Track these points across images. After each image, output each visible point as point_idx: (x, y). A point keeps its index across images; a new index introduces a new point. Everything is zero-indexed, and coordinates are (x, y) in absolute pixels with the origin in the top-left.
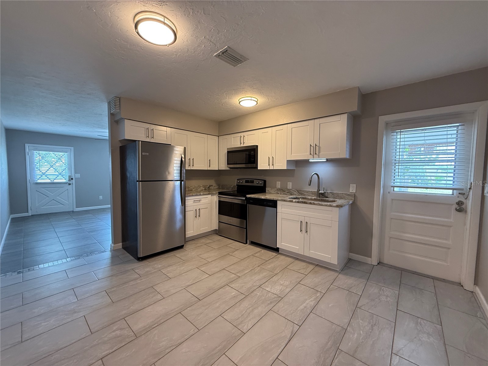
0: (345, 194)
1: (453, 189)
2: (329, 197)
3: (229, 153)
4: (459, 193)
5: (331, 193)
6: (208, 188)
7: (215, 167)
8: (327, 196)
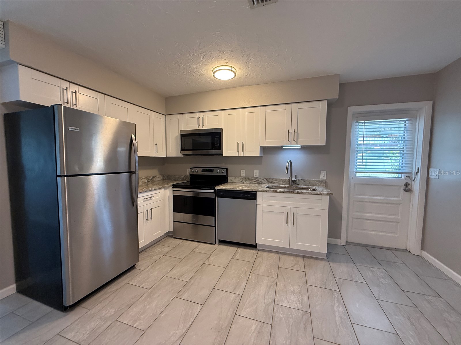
0: (317, 181)
1: (401, 173)
2: (300, 184)
3: (184, 136)
4: (407, 177)
5: (303, 180)
6: (151, 179)
7: (162, 154)
8: (298, 183)
